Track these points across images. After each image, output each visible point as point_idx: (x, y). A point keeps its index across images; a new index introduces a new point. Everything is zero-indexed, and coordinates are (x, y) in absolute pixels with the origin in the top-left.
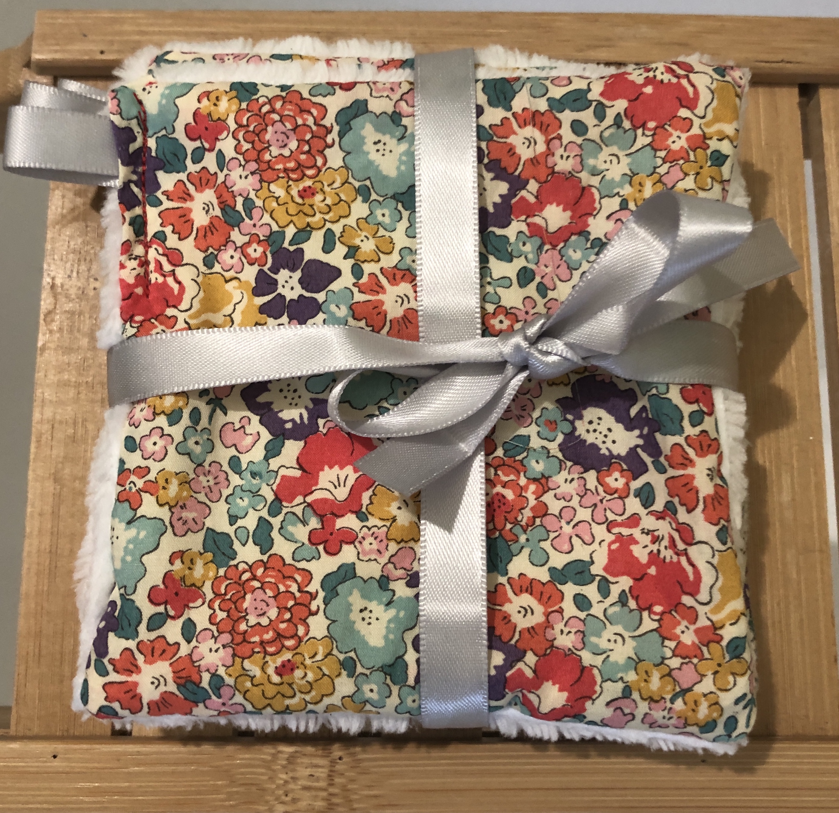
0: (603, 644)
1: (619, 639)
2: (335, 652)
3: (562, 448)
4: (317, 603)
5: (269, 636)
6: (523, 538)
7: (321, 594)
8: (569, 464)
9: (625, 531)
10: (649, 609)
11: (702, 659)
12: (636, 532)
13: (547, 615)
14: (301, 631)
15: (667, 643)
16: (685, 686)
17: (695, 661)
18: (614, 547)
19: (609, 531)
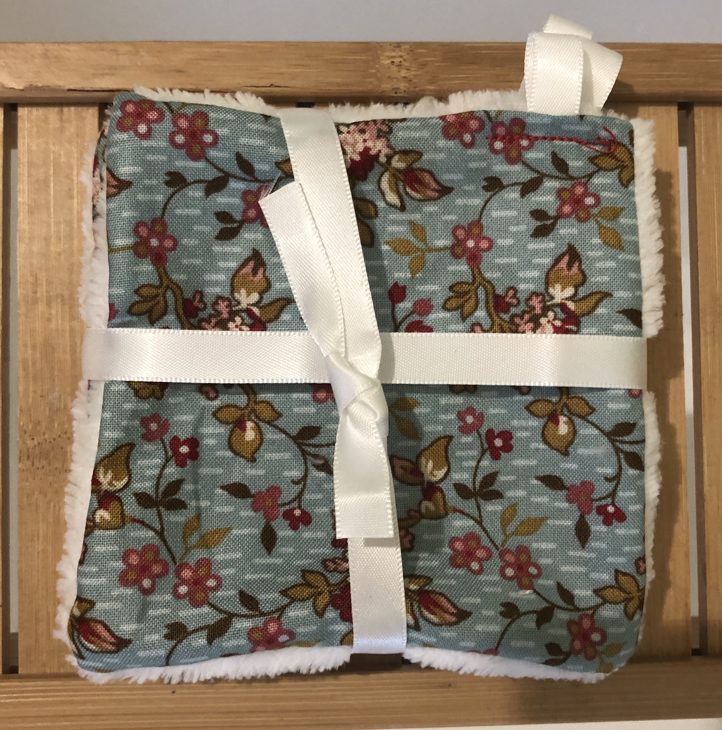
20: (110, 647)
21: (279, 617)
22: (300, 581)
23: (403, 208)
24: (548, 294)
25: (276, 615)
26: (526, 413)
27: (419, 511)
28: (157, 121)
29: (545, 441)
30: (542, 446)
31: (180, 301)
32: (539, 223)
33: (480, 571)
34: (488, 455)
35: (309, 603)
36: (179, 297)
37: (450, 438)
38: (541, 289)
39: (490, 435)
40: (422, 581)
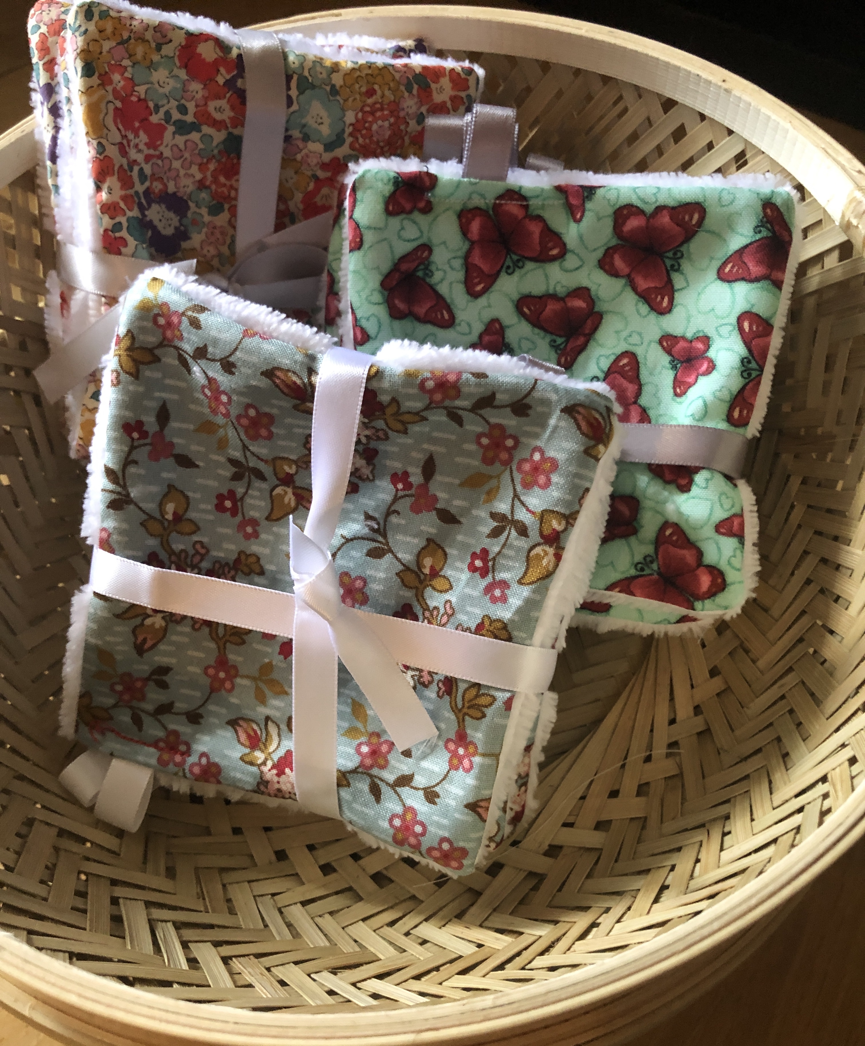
0: (171, 81)
1: (161, 83)
2: (342, 102)
3: (188, 208)
4: (349, 130)
5: (378, 114)
6: (216, 152)
7: (346, 135)
8: (185, 198)
9: (151, 152)
10: (140, 100)
11: (109, 63)
12: (147, 151)
13: (206, 104)
14: (360, 115)
15: (130, 76)
16: (121, 46)
17: (113, 62)
18: (159, 143)
19: (162, 153)
20: (581, 409)
21: (431, 403)
22: (409, 426)
23: (268, 719)
24: (166, 621)
25: (433, 405)
26: (201, 525)
27: (298, 466)
28: (434, 849)
29: (187, 498)
30: (190, 494)
31: (454, 695)
32: (164, 678)
33: (248, 406)
34: (239, 496)
35: (403, 409)
36: (453, 698)
37: (268, 518)
38: (171, 625)
39: (234, 512)
40: (302, 407)
